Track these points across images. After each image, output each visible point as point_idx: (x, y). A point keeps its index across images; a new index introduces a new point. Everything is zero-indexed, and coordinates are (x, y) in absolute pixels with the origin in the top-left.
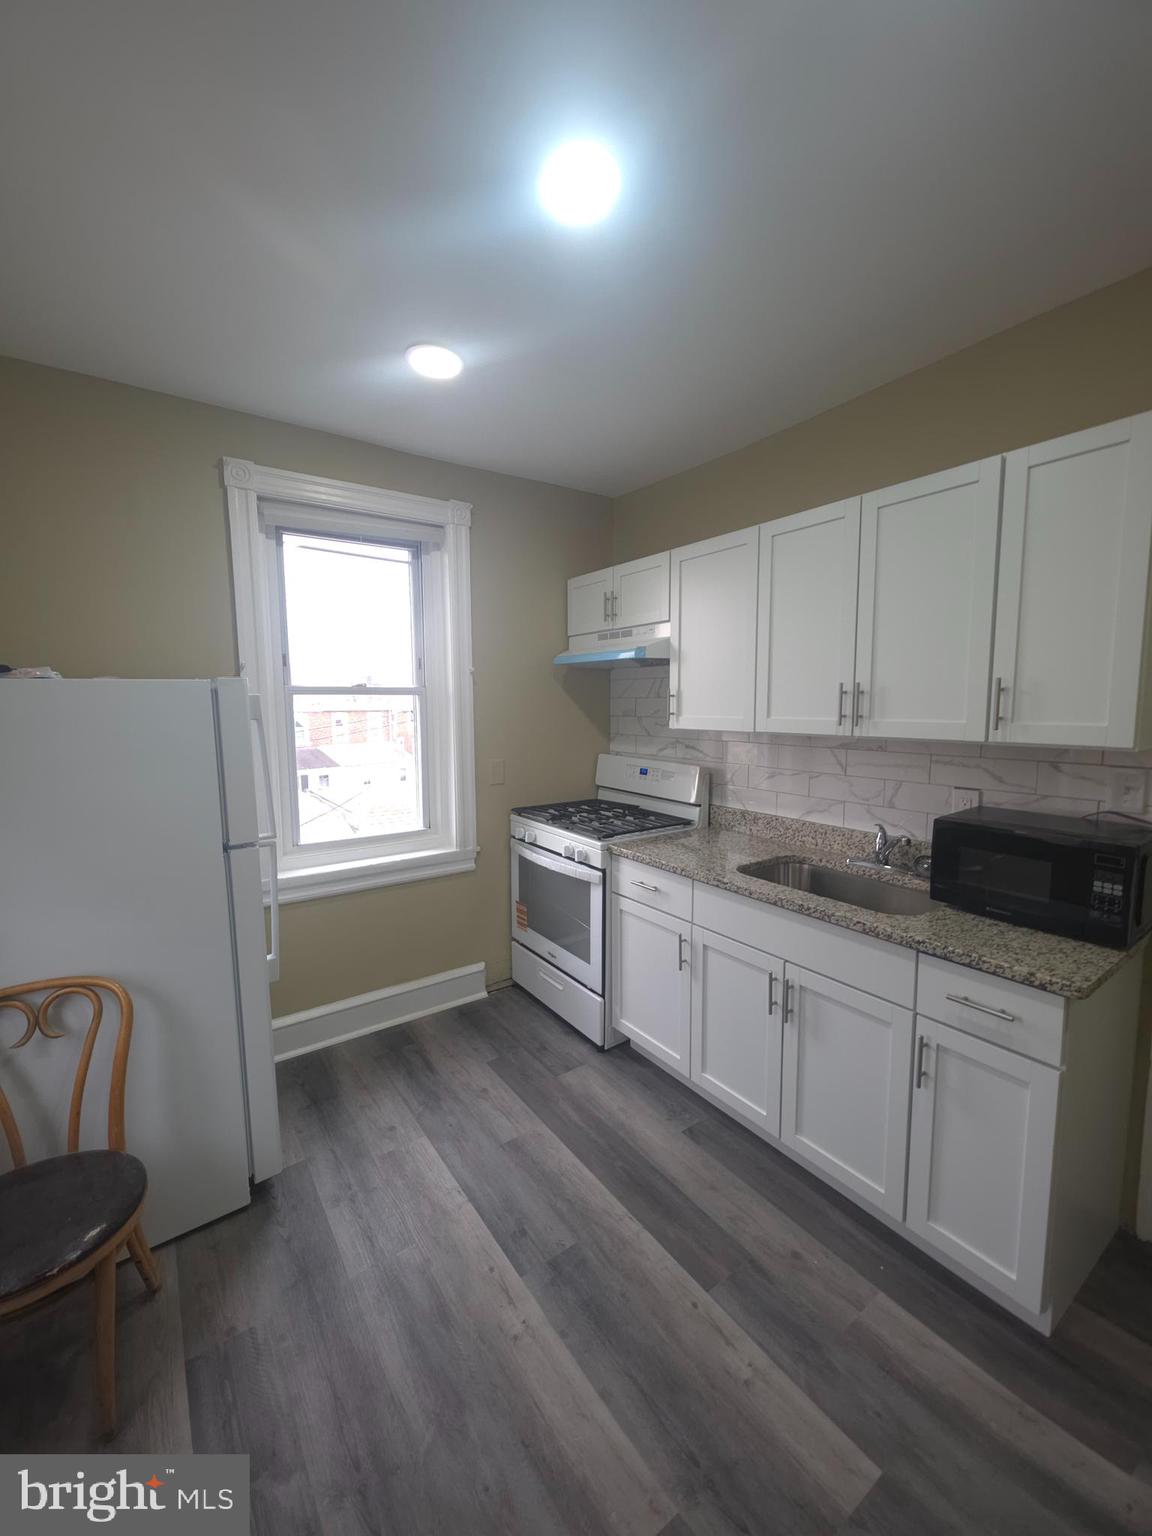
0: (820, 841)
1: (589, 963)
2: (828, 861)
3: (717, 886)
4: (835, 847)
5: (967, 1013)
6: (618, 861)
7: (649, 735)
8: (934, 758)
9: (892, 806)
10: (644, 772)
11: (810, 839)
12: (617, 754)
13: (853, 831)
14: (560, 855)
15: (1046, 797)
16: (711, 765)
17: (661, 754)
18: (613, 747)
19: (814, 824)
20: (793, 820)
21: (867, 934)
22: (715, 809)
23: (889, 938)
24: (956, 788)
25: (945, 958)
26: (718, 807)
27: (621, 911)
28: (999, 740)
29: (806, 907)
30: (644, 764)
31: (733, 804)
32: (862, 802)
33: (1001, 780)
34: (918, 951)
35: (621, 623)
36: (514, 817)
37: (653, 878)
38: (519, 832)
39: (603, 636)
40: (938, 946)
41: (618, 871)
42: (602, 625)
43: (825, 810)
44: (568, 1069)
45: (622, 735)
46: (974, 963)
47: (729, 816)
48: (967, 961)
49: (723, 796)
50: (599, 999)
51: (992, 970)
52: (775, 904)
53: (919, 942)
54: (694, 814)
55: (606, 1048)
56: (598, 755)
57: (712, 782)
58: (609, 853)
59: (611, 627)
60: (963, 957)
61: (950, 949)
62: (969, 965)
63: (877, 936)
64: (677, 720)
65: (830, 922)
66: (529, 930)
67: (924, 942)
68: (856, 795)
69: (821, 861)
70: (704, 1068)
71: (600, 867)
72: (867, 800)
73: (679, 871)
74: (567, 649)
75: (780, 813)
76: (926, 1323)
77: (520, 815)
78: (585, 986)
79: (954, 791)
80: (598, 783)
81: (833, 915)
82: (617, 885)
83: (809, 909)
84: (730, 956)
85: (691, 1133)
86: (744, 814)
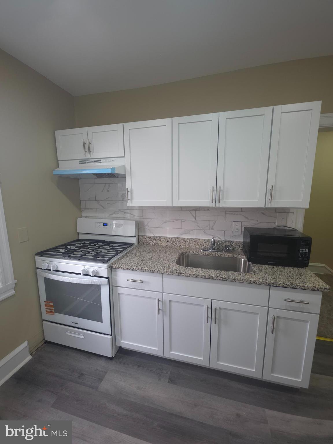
0: (187, 244)
1: (102, 322)
2: (196, 252)
3: (178, 275)
4: (193, 245)
5: (292, 304)
6: (116, 271)
7: (104, 208)
8: (227, 213)
9: (212, 229)
10: (105, 225)
11: (183, 244)
12: (86, 217)
13: (200, 239)
14: (80, 274)
15: (260, 223)
16: (138, 220)
17: (111, 216)
18: (83, 214)
19: (184, 238)
20: (176, 238)
21: (252, 283)
22: (141, 237)
23: (261, 284)
24: (234, 222)
25: (284, 287)
26: (142, 236)
27: (119, 294)
28: (269, 207)
29: (224, 278)
30: (105, 221)
31: (148, 234)
32: (202, 229)
33: (248, 218)
34: (270, 286)
35: (94, 156)
36: (37, 258)
37: (138, 276)
38: (45, 266)
39: (82, 162)
40: (281, 283)
41: (116, 275)
42: (82, 156)
43: (187, 233)
44: (100, 380)
45: (89, 209)
46: (294, 287)
47: (148, 239)
48: (292, 286)
49: (144, 231)
50: (110, 337)
51: (301, 288)
52: (209, 278)
53: (273, 283)
54: (134, 240)
55: (114, 357)
56: (77, 218)
57: (139, 226)
58: (111, 268)
59: (88, 158)
60: (290, 286)
61: (285, 283)
62: (292, 288)
63: (256, 284)
64: (131, 202)
65: (235, 282)
66: (56, 314)
67: (275, 283)
68: (199, 227)
69: (193, 252)
70: (171, 349)
71: (107, 277)
72: (204, 228)
73: (156, 271)
74: (58, 167)
75: (170, 236)
76: (279, 410)
77: (42, 256)
78: (100, 333)
79: (233, 223)
80: (78, 231)
81: (237, 279)
82: (116, 282)
83: (225, 278)
84: (184, 303)
85: (171, 381)
86: (154, 238)
